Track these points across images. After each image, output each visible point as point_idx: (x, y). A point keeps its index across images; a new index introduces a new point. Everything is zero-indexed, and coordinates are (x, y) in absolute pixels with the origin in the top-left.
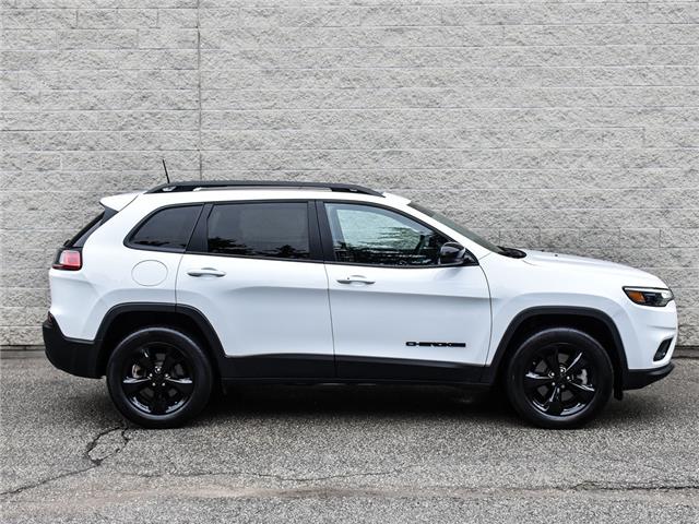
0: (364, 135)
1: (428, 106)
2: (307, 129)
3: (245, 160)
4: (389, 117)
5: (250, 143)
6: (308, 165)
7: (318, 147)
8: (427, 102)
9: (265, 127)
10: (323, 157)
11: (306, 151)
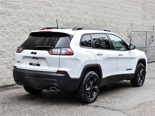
0: (36, 14)
1: (50, 6)
2: (23, 10)
3: (7, 19)
4: (42, 9)
5: (9, 13)
6: (23, 22)
7: (26, 16)
8: (50, 5)
9: (12, 8)
10: (27, 20)
11: (23, 17)
